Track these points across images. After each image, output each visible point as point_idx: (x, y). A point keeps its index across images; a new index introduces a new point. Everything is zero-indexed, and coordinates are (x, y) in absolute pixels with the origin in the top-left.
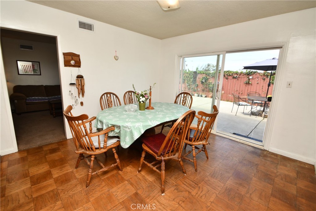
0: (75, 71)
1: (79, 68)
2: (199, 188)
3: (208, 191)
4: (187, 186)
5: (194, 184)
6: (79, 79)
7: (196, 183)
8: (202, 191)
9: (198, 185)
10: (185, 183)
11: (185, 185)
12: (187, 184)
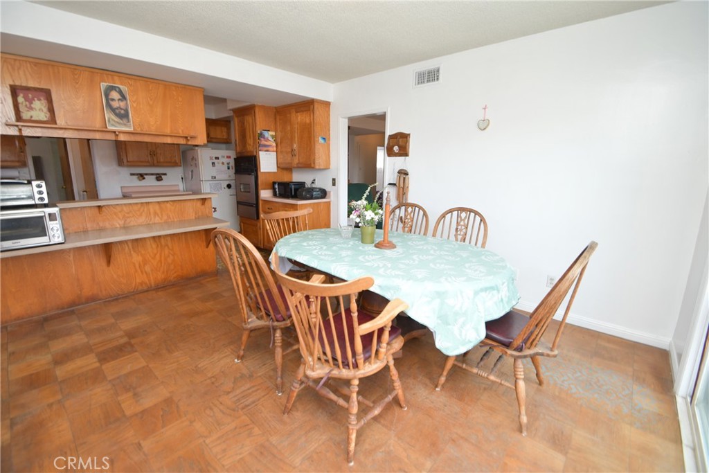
0: (399, 163)
1: (407, 158)
2: (234, 410)
3: (219, 424)
4: (244, 391)
5: (247, 403)
6: (403, 176)
7: (249, 407)
8: (223, 413)
9: (243, 408)
10: (254, 389)
11: (249, 389)
12: (250, 391)
